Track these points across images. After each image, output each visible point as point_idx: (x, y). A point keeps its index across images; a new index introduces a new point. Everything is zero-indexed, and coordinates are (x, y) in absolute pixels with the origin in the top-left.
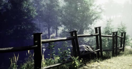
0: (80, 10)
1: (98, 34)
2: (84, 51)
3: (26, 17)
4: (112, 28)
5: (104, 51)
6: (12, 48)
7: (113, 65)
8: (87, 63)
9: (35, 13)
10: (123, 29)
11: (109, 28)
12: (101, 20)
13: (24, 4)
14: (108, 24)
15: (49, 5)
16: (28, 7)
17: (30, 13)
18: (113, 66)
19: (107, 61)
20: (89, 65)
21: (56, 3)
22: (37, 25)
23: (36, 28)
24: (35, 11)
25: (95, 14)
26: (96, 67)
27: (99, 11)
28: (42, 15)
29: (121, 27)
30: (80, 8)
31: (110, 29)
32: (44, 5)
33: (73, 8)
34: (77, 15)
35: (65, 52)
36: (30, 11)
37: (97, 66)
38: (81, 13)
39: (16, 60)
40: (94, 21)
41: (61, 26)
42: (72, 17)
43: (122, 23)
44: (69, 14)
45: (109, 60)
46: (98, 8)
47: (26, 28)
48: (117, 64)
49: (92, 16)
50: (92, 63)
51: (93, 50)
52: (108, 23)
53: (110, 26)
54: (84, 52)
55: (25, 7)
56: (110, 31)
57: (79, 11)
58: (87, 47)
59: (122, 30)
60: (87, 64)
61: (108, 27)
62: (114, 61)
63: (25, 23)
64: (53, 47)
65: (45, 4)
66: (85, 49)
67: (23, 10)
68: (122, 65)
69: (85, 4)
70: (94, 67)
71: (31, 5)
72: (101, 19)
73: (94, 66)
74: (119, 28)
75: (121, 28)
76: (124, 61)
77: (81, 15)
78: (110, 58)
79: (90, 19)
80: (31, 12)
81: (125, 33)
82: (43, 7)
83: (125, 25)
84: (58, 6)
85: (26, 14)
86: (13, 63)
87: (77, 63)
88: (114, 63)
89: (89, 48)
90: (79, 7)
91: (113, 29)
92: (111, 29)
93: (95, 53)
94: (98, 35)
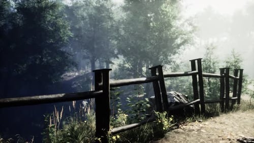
0: (154, 27)
1: (197, 71)
2: (174, 103)
3: (51, 41)
4: (215, 60)
5: (207, 102)
6: (63, 95)
7: (226, 126)
8: (181, 124)
9: (68, 33)
10: (236, 63)
11: (210, 62)
12: (192, 46)
13: (48, 15)
14: (208, 54)
15: (94, 17)
16: (55, 21)
17: (59, 33)
18: (226, 129)
19: (214, 121)
20: (184, 127)
21: (106, 12)
22: (73, 56)
23: (69, 62)
24: (69, 30)
25: (181, 34)
26: (198, 130)
27: (190, 29)
28: (81, 36)
29: (232, 60)
30: (153, 24)
31: (211, 64)
32: (83, 17)
33: (141, 22)
34: (149, 37)
35: (141, 105)
36: (60, 29)
37: (200, 129)
38: (157, 33)
39: (58, 117)
40: (180, 47)
41: (118, 58)
42: (138, 41)
43: (233, 52)
44: (133, 34)
45: (217, 119)
46: (186, 24)
47: (51, 61)
48: (233, 125)
49: (176, 38)
50: (190, 124)
51: (187, 101)
52: (208, 51)
53: (212, 57)
54: (173, 105)
55: (49, 21)
56: (212, 66)
57: (152, 29)
58: (178, 96)
59: (234, 64)
60: (180, 126)
61: (209, 59)
62: (226, 120)
63: (49, 51)
64: (118, 95)
65: (85, 14)
66: (175, 98)
67: (45, 26)
68: (243, 127)
69: (162, 17)
70: (193, 130)
71: (61, 17)
72: (193, 44)
73: (194, 128)
74: (228, 60)
75: (233, 62)
76: (245, 121)
77: (156, 36)
78: (218, 115)
79: (172, 43)
80: (62, 31)
81: (242, 71)
82: (82, 22)
83: (239, 55)
84: (111, 19)
85: (51, 34)
86: (52, 123)
87: (166, 123)
88: (226, 123)
89: (181, 97)
90: (151, 22)
91: (218, 63)
92: (214, 63)
93: (192, 106)
94: (196, 73)
